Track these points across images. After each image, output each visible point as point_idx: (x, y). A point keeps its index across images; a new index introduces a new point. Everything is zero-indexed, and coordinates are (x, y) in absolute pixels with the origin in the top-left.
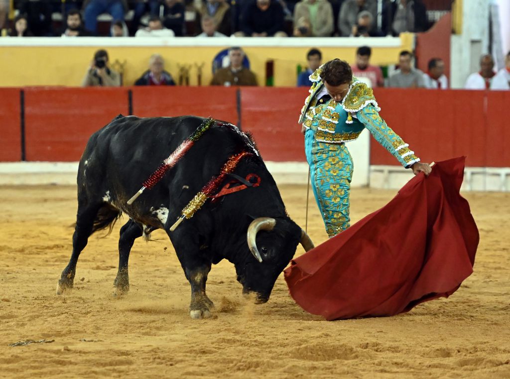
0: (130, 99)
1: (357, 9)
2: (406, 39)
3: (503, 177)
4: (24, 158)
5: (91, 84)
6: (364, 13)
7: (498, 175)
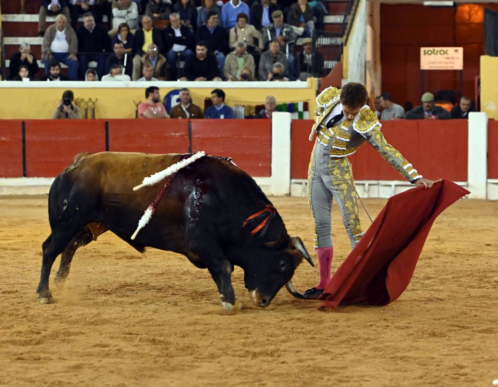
0: (107, 129)
1: (272, 60)
2: (312, 82)
3: (393, 187)
4: (25, 175)
5: (59, 117)
6: (277, 63)
7: (390, 186)
